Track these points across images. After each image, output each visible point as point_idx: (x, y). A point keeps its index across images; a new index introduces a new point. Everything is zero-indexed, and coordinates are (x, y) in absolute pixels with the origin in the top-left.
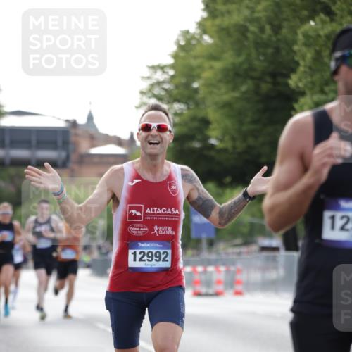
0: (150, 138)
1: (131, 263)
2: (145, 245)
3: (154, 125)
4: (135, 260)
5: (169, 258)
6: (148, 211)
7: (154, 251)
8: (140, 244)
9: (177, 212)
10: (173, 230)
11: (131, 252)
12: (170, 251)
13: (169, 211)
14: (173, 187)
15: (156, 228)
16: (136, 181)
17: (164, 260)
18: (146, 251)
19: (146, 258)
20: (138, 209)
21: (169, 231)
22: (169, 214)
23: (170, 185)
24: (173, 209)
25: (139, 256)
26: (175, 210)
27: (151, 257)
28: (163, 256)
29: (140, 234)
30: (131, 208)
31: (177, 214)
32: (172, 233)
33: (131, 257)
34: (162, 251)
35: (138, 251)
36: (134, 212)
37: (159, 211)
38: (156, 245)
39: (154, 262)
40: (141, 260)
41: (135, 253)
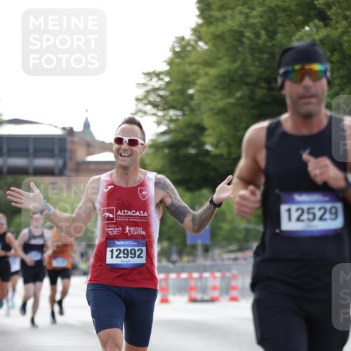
0: (121, 151)
1: (109, 260)
2: (121, 243)
3: (126, 139)
4: (112, 257)
5: (144, 255)
6: (119, 213)
7: (129, 249)
8: (117, 243)
9: (146, 214)
10: (143, 230)
11: (109, 249)
12: (144, 249)
13: (138, 214)
14: (144, 193)
15: (127, 228)
16: (110, 187)
17: (139, 257)
18: (122, 249)
19: (121, 255)
20: (111, 211)
21: (140, 231)
22: (138, 216)
23: (141, 191)
24: (141, 212)
25: (115, 254)
26: (144, 213)
27: (127, 253)
28: (138, 253)
29: (115, 233)
31: (145, 217)
33: (108, 254)
34: (136, 248)
35: (115, 249)
36: (107, 214)
37: (129, 213)
38: (132, 243)
39: (129, 258)
40: (117, 257)
41: (112, 251)
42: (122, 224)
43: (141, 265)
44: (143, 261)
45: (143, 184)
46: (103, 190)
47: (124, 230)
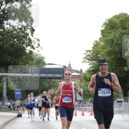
2: (66, 97)
5: (71, 100)
8: (65, 97)
10: (71, 94)
11: (63, 99)
12: (71, 99)
13: (70, 91)
14: (71, 86)
19: (66, 100)
20: (64, 90)
21: (70, 95)
25: (65, 100)
27: (67, 100)
29: (64, 95)
30: (62, 90)
32: (71, 95)
33: (63, 100)
34: (69, 99)
35: (65, 99)
36: (63, 91)
39: (68, 101)
40: (65, 101)
41: (64, 99)
42: (66, 93)
43: (71, 103)
44: (71, 102)
45: (71, 84)
46: (62, 85)
47: (67, 94)
